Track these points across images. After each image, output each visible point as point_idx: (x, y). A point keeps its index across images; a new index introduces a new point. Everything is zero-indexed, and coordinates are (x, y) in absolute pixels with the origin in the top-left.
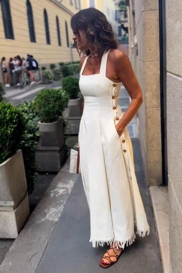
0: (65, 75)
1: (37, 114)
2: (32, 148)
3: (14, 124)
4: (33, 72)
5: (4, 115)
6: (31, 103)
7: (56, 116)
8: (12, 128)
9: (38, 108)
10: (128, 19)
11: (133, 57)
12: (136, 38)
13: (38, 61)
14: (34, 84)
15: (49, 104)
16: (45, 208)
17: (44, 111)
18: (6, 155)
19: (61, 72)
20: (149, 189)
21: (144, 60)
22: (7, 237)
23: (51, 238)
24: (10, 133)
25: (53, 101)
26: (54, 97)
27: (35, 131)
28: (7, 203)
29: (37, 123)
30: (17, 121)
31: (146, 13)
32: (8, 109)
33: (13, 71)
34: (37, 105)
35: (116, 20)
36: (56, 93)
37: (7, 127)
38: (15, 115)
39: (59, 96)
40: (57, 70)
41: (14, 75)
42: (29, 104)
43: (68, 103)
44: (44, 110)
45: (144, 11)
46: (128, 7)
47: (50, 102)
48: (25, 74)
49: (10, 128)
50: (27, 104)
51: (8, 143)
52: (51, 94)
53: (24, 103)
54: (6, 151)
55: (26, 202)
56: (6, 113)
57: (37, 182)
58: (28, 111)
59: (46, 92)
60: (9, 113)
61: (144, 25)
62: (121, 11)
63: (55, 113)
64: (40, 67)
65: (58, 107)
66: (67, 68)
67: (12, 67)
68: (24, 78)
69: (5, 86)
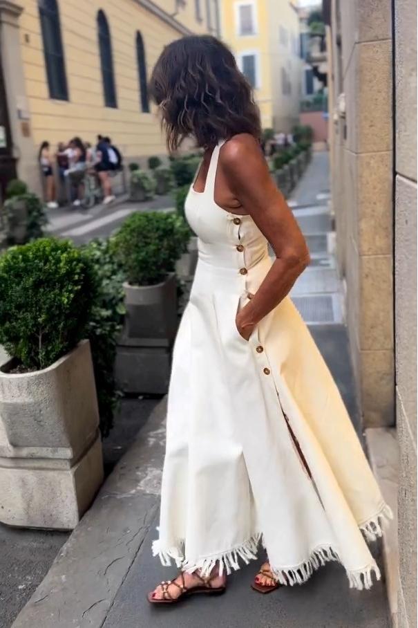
0: (181, 182)
1: (120, 266)
2: (111, 337)
3: (76, 283)
4: (109, 175)
5: (54, 264)
6: (108, 241)
7: (163, 271)
8: (70, 292)
9: (124, 253)
10: (328, 54)
11: (338, 142)
12: (343, 99)
13: (121, 150)
14: (111, 202)
15: (147, 244)
16: (137, 468)
17: (136, 260)
18: (58, 350)
19: (172, 176)
20: (364, 434)
21: (357, 148)
22: (56, 526)
23: (149, 530)
24: (67, 303)
25: (155, 239)
26: (158, 229)
27: (116, 304)
28: (57, 451)
29: (121, 287)
30: (82, 278)
31: (364, 45)
32: (62, 252)
33: (67, 172)
34: (122, 247)
35: (301, 55)
36: (164, 222)
37: (61, 289)
38: (77, 265)
39: (170, 227)
40: (164, 171)
41: (68, 182)
42: (105, 244)
43: (188, 243)
44: (138, 257)
45: (359, 43)
46: (327, 28)
47: (148, 240)
48: (92, 179)
49: (66, 291)
50: (100, 244)
51: (62, 324)
52: (152, 224)
53: (92, 243)
54: (57, 342)
55: (96, 452)
56: (58, 261)
57: (119, 411)
58: (102, 261)
59: (142, 218)
60: (66, 261)
61: (359, 71)
62: (312, 36)
63: (159, 264)
64: (125, 163)
65: (167, 252)
66: (185, 166)
67: (64, 163)
68: (90, 190)
69: (46, 207)
